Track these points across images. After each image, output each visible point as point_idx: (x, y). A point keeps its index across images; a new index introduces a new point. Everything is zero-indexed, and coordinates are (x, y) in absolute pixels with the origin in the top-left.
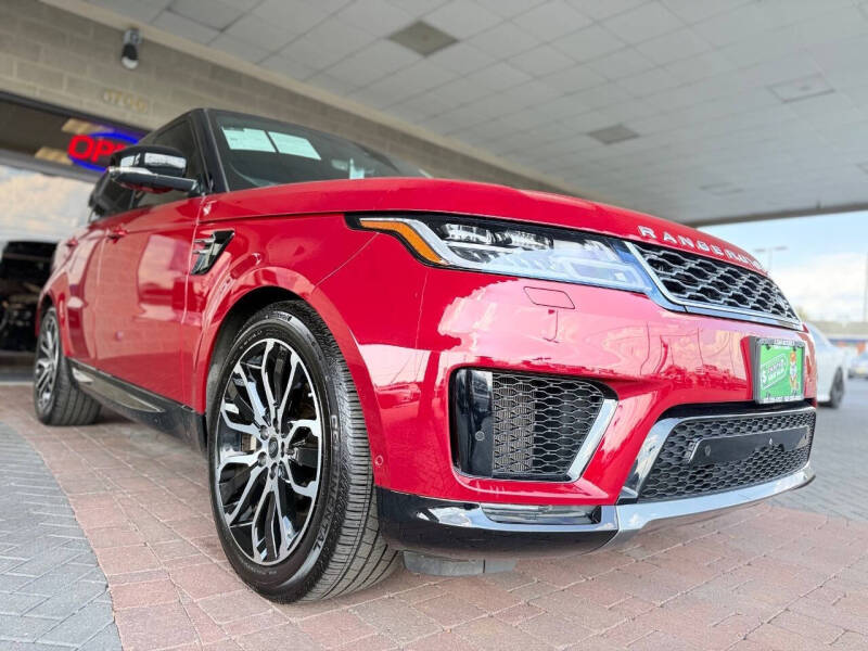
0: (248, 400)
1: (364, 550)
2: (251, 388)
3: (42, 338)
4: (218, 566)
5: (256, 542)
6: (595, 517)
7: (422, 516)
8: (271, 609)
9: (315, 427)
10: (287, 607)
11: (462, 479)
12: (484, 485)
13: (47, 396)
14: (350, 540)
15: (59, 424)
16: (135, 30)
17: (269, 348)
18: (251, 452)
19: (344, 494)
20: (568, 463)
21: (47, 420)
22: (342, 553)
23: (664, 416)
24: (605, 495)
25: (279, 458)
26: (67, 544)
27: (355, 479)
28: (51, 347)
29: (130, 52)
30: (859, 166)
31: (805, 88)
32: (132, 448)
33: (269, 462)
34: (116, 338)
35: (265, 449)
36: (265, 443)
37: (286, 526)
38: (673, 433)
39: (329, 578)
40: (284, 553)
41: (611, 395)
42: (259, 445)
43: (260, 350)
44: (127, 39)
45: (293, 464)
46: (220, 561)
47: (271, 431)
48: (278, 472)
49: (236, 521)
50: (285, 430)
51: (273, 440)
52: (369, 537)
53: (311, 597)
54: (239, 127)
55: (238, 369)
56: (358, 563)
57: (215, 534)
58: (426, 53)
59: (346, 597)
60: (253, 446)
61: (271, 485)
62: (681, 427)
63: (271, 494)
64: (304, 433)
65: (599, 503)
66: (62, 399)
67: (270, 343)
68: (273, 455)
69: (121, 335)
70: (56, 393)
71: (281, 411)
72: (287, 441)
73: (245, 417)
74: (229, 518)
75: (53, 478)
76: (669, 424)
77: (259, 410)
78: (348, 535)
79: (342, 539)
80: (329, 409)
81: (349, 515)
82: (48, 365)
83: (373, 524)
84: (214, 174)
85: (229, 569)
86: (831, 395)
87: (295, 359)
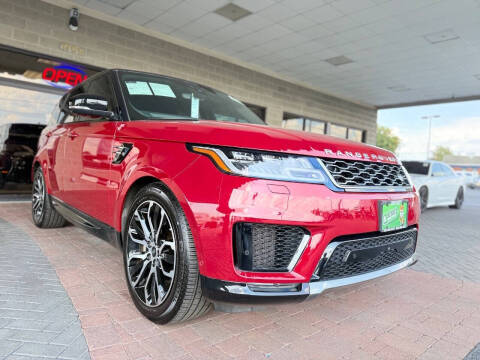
0: (141, 228)
1: (196, 301)
2: (143, 222)
3: (35, 183)
4: (129, 305)
5: (147, 296)
6: (299, 288)
7: (222, 289)
8: (155, 327)
9: (173, 245)
10: (162, 326)
11: (238, 271)
12: (249, 275)
13: (39, 213)
14: (189, 297)
15: (46, 228)
16: (75, 9)
17: (151, 205)
18: (143, 253)
19: (186, 277)
20: (287, 264)
21: (40, 225)
22: (186, 303)
23: (332, 241)
24: (303, 278)
25: (156, 257)
26: (58, 295)
27: (191, 270)
28: (40, 187)
29: (73, 22)
30: (476, 76)
31: (443, 37)
32: (84, 241)
33: (152, 259)
34: (71, 180)
35: (150, 252)
36: (150, 249)
37: (160, 289)
38: (337, 249)
39: (180, 314)
40: (160, 302)
41: (308, 233)
42: (147, 250)
43: (147, 206)
44: (72, 15)
45: (163, 261)
46: (130, 303)
47: (152, 244)
48: (156, 263)
49: (137, 285)
50: (159, 244)
51: (154, 248)
52: (198, 296)
53: (172, 322)
54: (134, 80)
55: (136, 213)
56: (193, 307)
57: (127, 289)
58: (235, 20)
59: (189, 321)
60: (145, 250)
61: (153, 270)
62: (341, 246)
63: (153, 274)
64: (167, 247)
65: (301, 282)
66: (47, 215)
67: (152, 203)
68: (154, 256)
69: (74, 179)
70: (44, 212)
71: (157, 236)
72: (160, 249)
73: (140, 236)
74: (134, 284)
75: (46, 259)
76: (335, 245)
77: (147, 233)
78: (188, 296)
79: (186, 297)
80: (179, 238)
81: (189, 287)
82: (39, 197)
83: (199, 289)
84: (121, 108)
85: (134, 307)
86: (456, 201)
87: (163, 212)
